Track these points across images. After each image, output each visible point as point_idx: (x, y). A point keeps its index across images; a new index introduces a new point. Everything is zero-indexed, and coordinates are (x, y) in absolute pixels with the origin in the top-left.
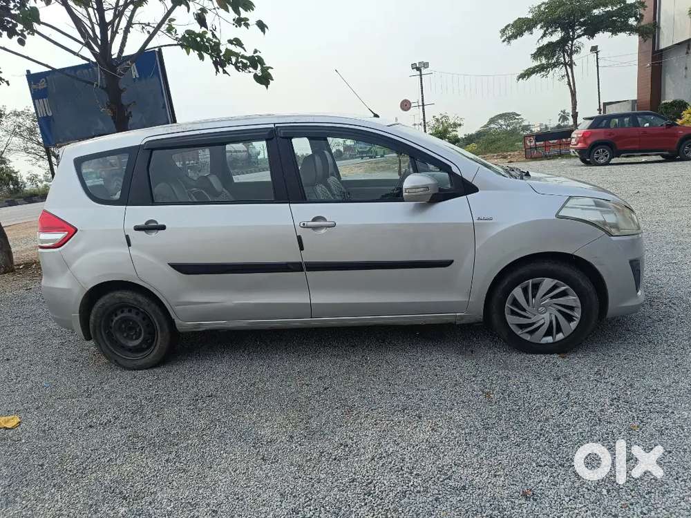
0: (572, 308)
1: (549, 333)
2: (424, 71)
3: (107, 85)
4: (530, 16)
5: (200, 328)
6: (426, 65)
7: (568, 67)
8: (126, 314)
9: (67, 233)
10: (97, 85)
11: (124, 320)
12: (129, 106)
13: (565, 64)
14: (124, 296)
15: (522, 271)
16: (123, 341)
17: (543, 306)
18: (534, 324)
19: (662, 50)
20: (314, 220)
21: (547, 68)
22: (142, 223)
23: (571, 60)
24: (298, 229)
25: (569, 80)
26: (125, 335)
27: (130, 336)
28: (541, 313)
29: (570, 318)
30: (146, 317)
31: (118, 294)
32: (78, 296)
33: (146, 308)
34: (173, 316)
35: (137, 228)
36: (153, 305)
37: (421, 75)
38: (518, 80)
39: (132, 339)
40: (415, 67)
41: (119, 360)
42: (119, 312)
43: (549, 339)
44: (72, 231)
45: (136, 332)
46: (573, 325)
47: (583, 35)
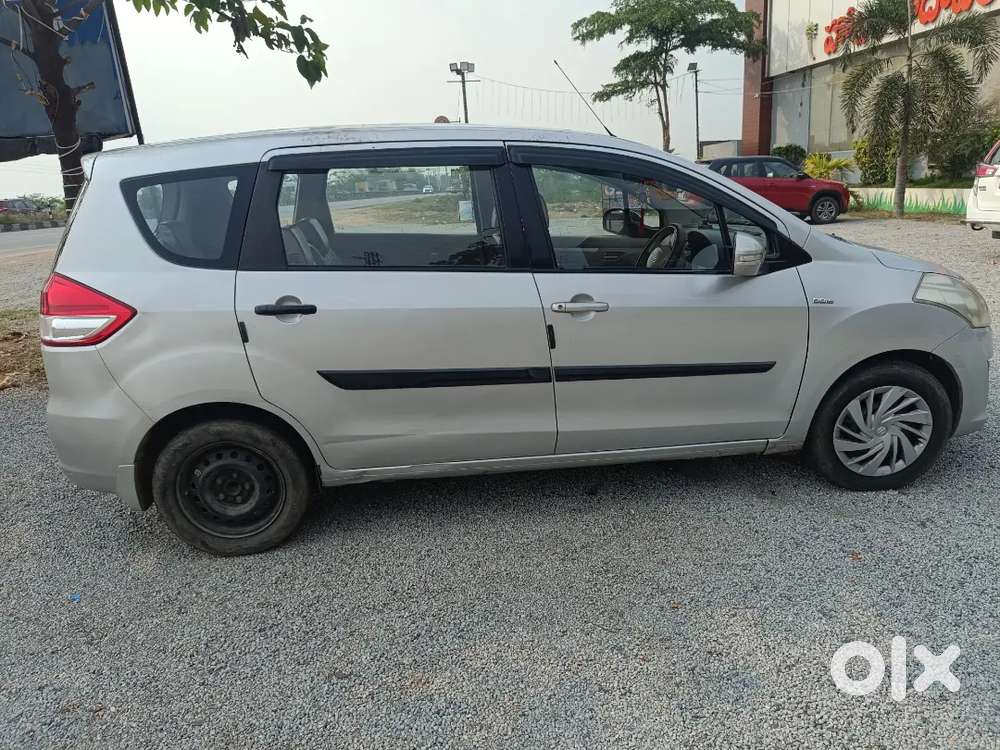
0: (918, 426)
1: (887, 461)
2: (468, 76)
3: (35, 48)
4: (613, 11)
5: (362, 478)
6: (470, 67)
7: (659, 88)
8: (227, 460)
9: (114, 317)
10: (18, 47)
11: (224, 471)
12: (80, 89)
13: (656, 84)
14: (228, 429)
15: (864, 377)
16: (217, 507)
17: (883, 425)
18: (868, 450)
19: (773, 78)
20: (575, 299)
21: (632, 88)
22: (271, 300)
23: (665, 81)
24: (549, 314)
25: (660, 105)
26: (222, 496)
27: (230, 499)
28: (879, 435)
29: (914, 440)
30: (265, 465)
31: (216, 427)
32: (135, 431)
33: (270, 449)
34: (319, 460)
35: (263, 311)
36: (281, 444)
37: (463, 82)
38: (595, 100)
39: (234, 503)
40: (454, 69)
41: (209, 540)
42: (212, 458)
43: (886, 470)
44: (125, 314)
45: (244, 488)
46: (919, 448)
47: (681, 46)
